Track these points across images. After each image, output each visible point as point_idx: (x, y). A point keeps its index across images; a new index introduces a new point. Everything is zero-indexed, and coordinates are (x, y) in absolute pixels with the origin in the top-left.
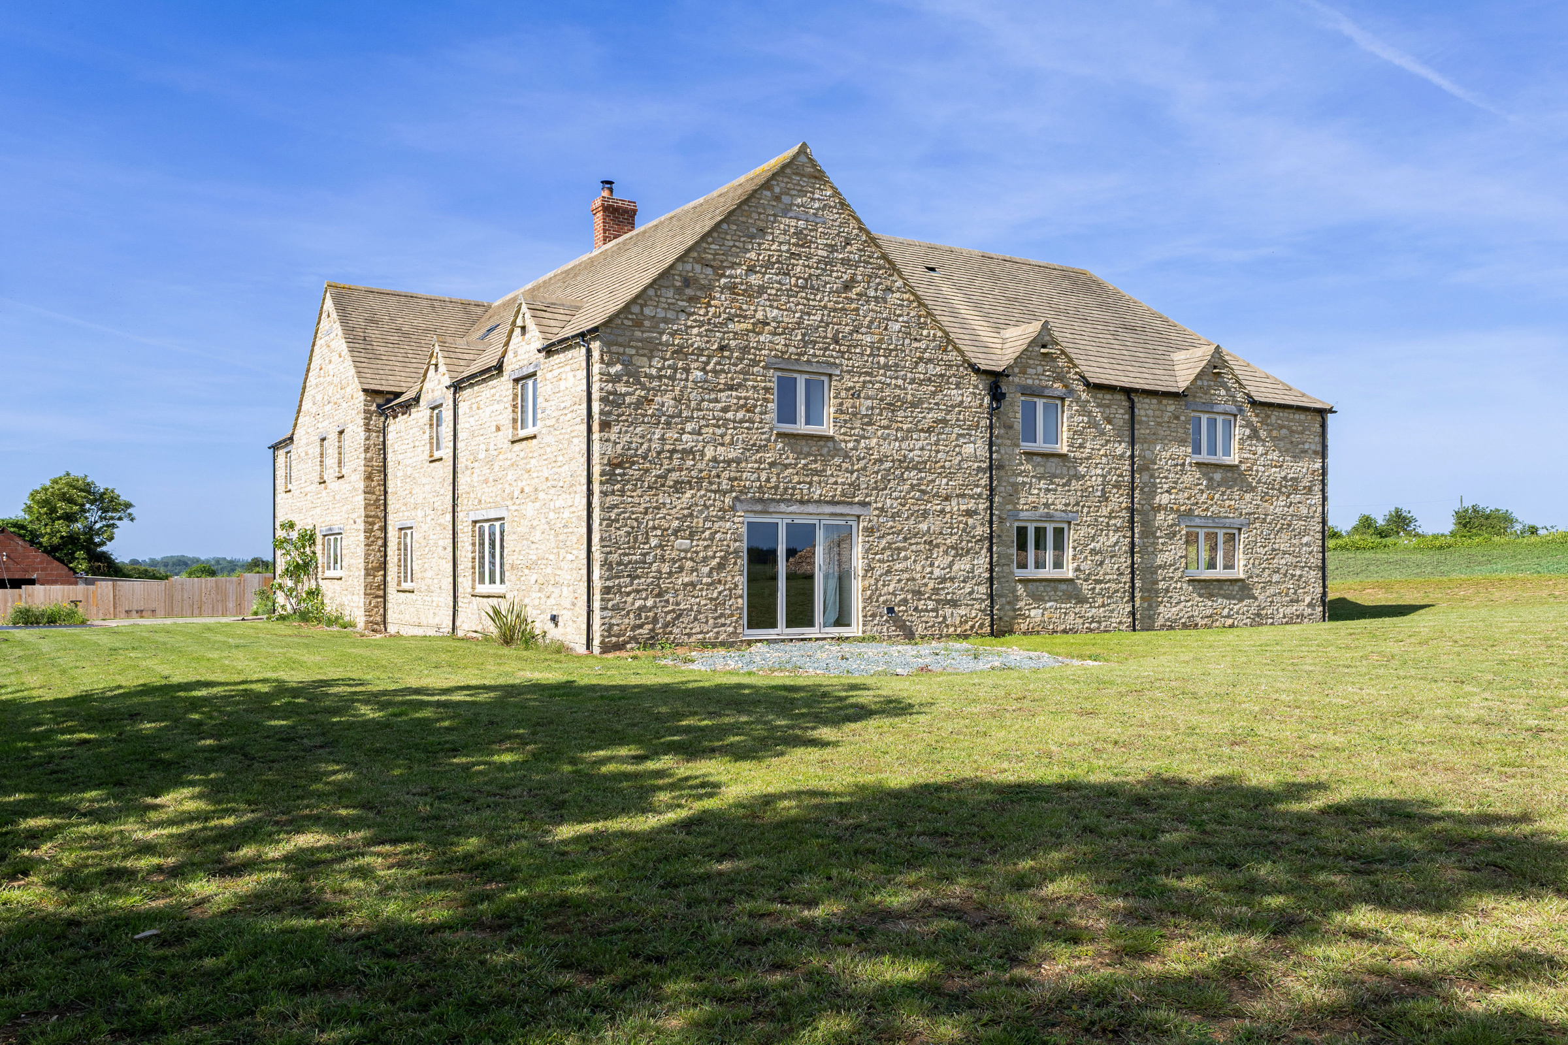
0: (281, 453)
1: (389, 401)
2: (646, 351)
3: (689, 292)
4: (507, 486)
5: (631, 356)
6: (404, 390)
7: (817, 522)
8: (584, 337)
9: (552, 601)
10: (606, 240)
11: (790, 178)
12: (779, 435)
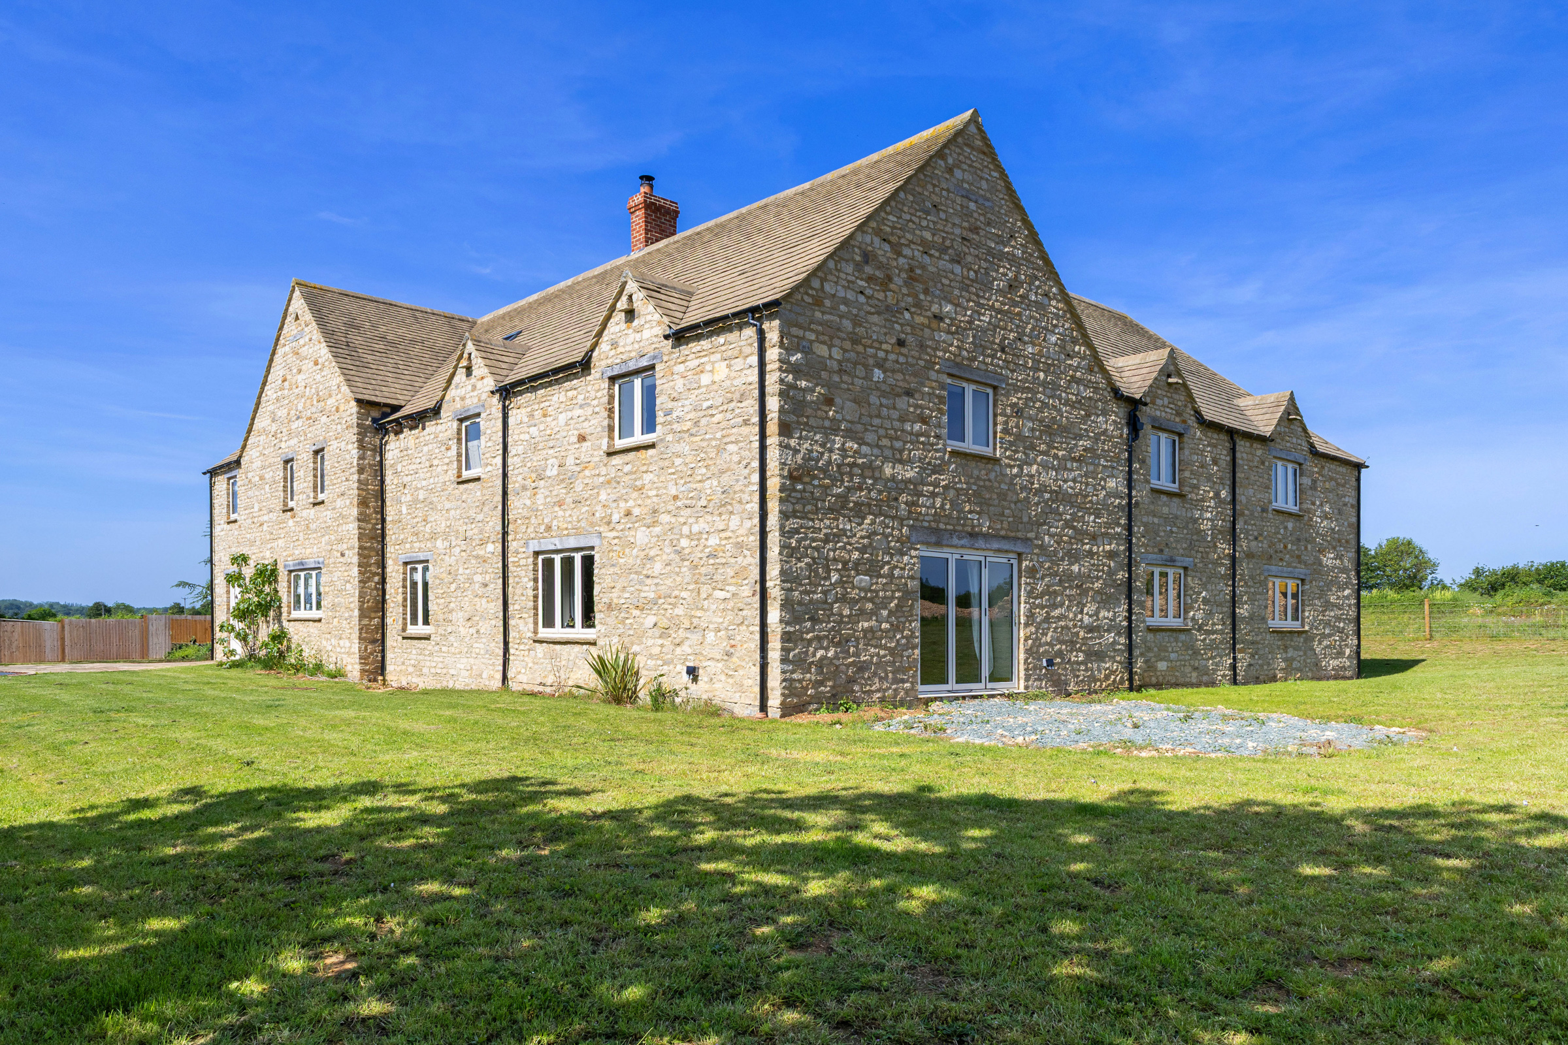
0: (221, 483)
1: (385, 415)
2: (826, 338)
3: (868, 270)
4: (599, 508)
5: (811, 342)
6: (403, 403)
7: (982, 559)
8: (755, 314)
9: (686, 648)
10: (648, 241)
11: (961, 149)
12: (953, 453)
